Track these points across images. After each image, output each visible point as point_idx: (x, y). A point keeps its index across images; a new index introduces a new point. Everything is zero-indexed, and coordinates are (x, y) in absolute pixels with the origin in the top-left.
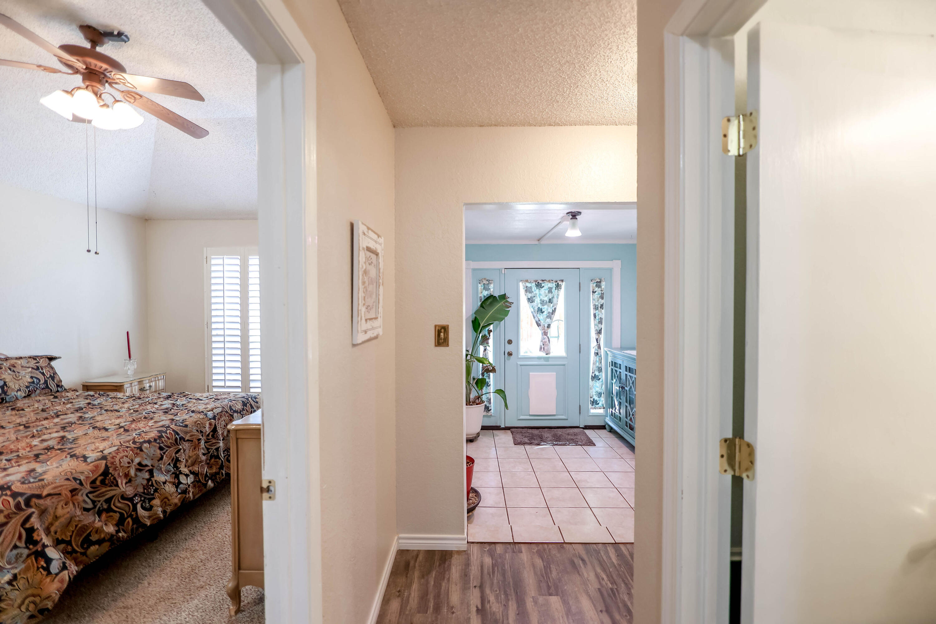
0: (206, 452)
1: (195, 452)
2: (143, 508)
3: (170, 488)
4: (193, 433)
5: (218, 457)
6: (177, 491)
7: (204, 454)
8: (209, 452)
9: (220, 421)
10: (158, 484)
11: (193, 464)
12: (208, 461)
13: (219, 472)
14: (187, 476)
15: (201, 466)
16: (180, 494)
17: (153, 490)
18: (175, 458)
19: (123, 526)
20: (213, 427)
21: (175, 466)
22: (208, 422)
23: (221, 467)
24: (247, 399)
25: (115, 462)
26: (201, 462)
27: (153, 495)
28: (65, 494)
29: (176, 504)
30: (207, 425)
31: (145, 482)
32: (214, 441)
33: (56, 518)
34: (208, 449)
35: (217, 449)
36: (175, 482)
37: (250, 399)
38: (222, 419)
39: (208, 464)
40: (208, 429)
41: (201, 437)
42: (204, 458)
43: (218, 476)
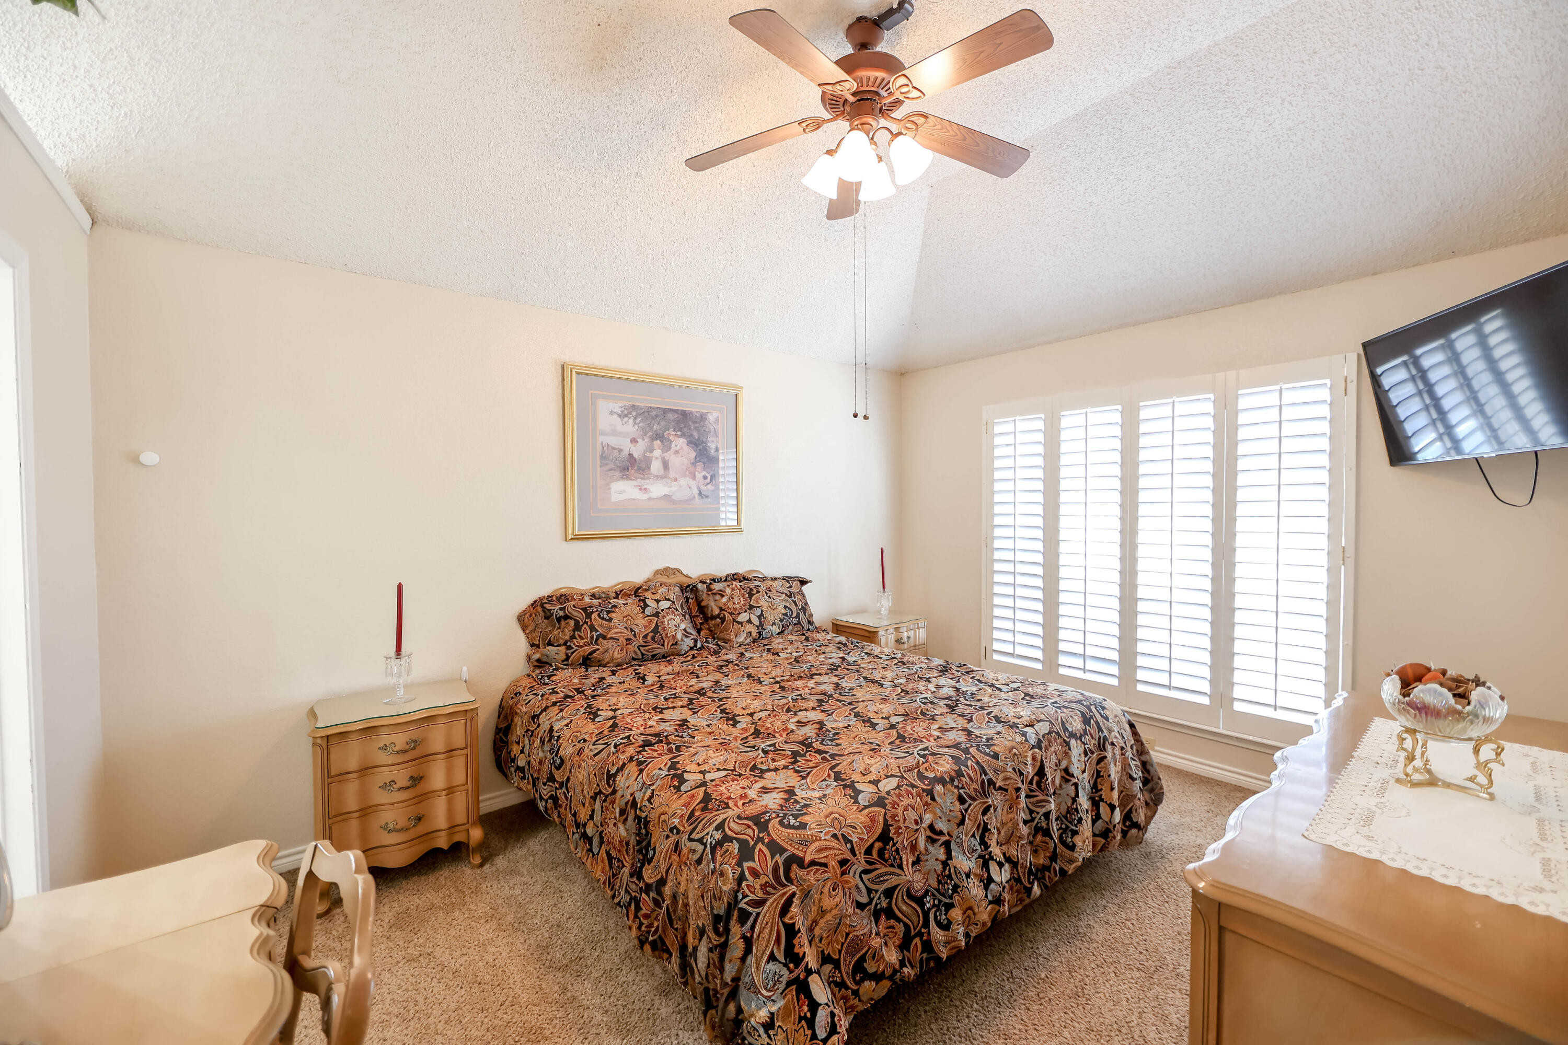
0: (1029, 818)
1: (1011, 816)
2: (939, 924)
3: (974, 888)
4: (1008, 774)
5: (1047, 833)
6: (986, 896)
7: (1025, 822)
8: (1033, 820)
9: (1049, 753)
10: (958, 875)
11: (1008, 841)
12: (1031, 838)
13: (1051, 866)
14: (1001, 865)
15: (1021, 847)
16: (990, 902)
17: (950, 887)
18: (982, 823)
19: (909, 951)
20: (1039, 764)
21: (983, 843)
22: (1030, 754)
23: (1054, 857)
24: (1088, 707)
25: (897, 816)
26: (1021, 838)
27: (951, 897)
28: (833, 866)
29: (984, 924)
30: (1030, 761)
31: (939, 868)
32: (1041, 797)
33: (822, 912)
34: (1031, 812)
35: (1047, 815)
36: (983, 876)
37: (1093, 708)
38: (1052, 749)
39: (1031, 843)
40: (1030, 771)
41: (1020, 785)
42: (1025, 830)
43: (1047, 873)
